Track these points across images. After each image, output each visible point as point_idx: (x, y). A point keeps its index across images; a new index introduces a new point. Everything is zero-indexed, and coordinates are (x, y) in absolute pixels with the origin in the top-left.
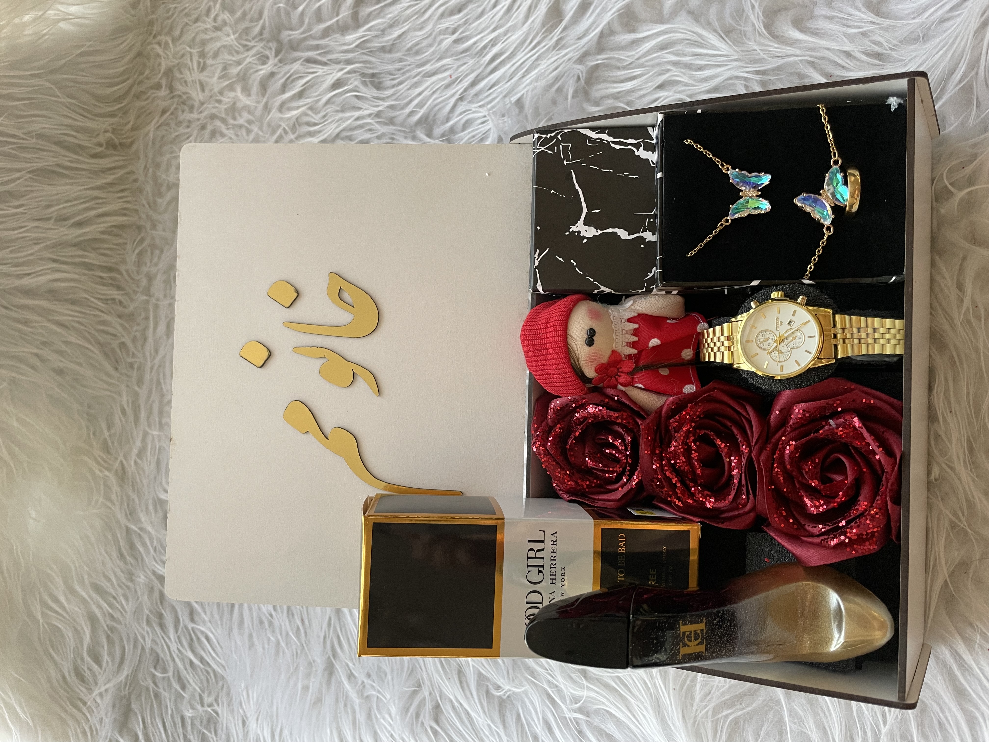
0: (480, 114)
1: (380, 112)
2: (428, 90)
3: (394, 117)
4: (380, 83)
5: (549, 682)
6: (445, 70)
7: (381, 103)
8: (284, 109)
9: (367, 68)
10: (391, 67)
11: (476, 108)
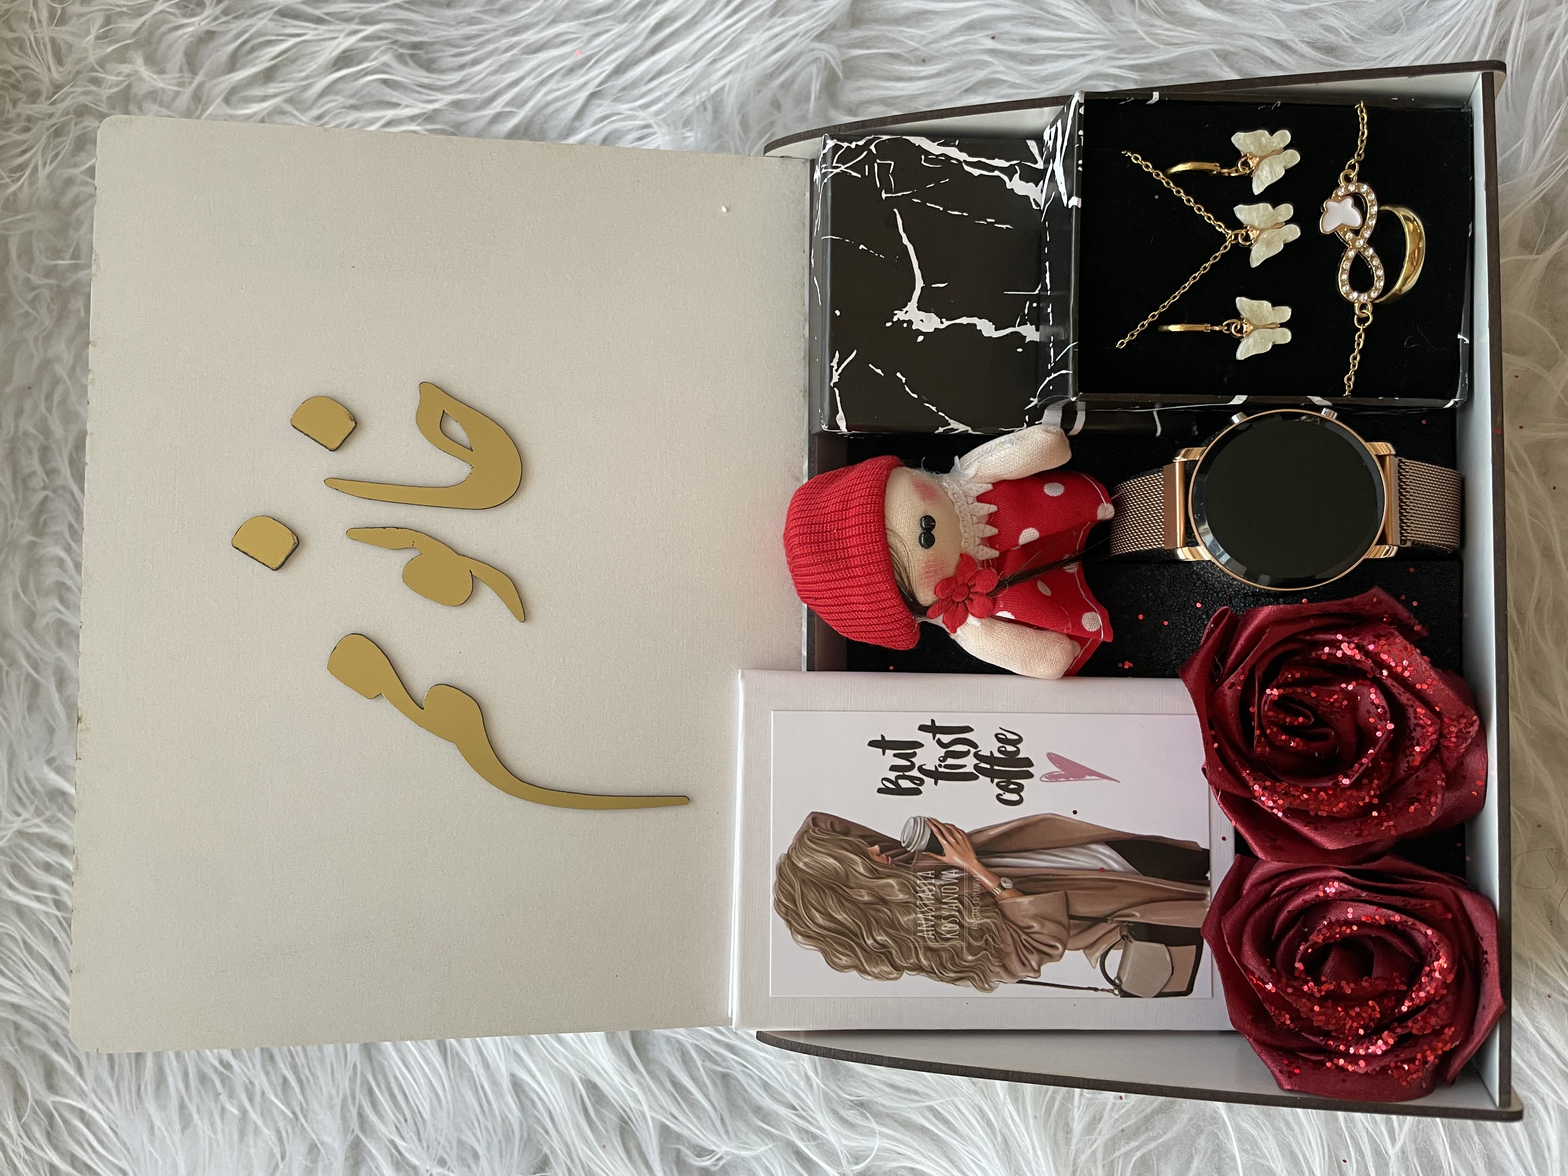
0: (638, 123)
1: (435, 111)
2: (532, 76)
3: (463, 124)
4: (432, 61)
5: (800, 1130)
6: (565, 43)
7: (439, 95)
8: (234, 99)
9: (407, 32)
10: (456, 32)
11: (631, 109)
